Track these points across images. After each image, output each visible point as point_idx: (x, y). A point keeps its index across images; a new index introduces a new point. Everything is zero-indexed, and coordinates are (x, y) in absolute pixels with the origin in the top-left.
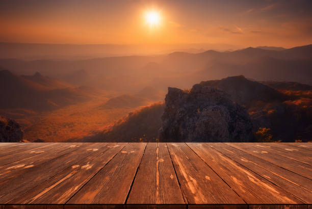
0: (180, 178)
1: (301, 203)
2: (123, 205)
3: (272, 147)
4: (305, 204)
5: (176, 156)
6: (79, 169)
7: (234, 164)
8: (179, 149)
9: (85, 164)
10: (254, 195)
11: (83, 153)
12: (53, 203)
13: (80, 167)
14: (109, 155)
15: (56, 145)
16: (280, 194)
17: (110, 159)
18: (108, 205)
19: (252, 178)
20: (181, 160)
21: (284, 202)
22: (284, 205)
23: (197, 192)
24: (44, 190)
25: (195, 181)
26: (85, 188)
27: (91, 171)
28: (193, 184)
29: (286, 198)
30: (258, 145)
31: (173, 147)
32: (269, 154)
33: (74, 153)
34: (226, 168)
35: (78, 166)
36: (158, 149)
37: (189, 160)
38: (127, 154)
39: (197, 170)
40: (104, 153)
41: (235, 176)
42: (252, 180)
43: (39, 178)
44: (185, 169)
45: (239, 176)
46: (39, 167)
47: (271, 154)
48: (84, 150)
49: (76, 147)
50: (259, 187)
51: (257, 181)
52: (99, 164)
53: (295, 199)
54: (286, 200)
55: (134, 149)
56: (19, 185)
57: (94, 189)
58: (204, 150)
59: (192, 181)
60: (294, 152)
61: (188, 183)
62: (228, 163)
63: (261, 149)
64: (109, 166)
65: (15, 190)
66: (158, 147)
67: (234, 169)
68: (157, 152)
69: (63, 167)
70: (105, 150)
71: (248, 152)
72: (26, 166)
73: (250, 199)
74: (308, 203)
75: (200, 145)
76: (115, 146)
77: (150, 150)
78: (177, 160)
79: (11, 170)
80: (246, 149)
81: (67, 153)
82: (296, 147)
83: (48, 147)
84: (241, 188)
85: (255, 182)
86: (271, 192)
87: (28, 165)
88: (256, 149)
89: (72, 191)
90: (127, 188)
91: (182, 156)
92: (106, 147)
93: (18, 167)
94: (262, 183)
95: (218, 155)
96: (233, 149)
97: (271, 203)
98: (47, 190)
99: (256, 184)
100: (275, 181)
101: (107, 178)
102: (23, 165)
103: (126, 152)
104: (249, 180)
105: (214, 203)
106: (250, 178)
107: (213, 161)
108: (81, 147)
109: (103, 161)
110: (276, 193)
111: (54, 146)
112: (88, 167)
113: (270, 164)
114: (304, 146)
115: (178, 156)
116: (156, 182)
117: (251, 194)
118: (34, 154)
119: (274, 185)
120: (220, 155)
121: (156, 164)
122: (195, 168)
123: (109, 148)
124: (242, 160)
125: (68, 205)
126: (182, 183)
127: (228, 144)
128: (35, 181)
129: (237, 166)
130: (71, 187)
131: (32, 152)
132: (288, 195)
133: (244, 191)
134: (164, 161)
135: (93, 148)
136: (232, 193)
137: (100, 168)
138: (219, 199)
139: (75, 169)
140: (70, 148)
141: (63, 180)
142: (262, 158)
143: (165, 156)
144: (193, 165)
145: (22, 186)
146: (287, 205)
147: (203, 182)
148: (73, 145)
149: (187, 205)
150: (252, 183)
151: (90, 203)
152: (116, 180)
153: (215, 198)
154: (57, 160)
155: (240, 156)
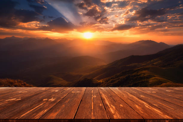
0: (105, 106)
1: (175, 119)
2: (73, 119)
3: (158, 90)
4: (177, 119)
5: (103, 94)
6: (47, 101)
7: (137, 98)
8: (105, 91)
9: (51, 98)
10: (148, 114)
11: (50, 92)
12: (32, 119)
13: (48, 100)
14: (64, 94)
15: (34, 89)
16: (163, 114)
17: (65, 96)
19: (147, 106)
20: (106, 96)
21: (165, 118)
22: (165, 119)
23: (115, 113)
24: (27, 112)
25: (114, 107)
26: (50, 111)
27: (54, 102)
28: (113, 109)
29: (167, 116)
30: (150, 88)
31: (101, 89)
32: (157, 93)
33: (44, 93)
34: (132, 101)
35: (46, 99)
36: (93, 90)
37: (111, 96)
38: (75, 93)
39: (115, 102)
40: (61, 92)
41: (137, 104)
42: (147, 107)
43: (24, 106)
44: (108, 101)
45: (139, 104)
46: (23, 100)
47: (158, 93)
48: (49, 91)
49: (45, 90)
50: (151, 110)
51: (149, 107)
52: (59, 98)
53: (171, 116)
54: (167, 117)
55: (79, 91)
56: (13, 109)
57: (56, 111)
58: (119, 91)
59: (112, 107)
60: (171, 92)
61: (110, 108)
62: (133, 98)
63: (152, 91)
64: (65, 99)
65: (10, 112)
66: (93, 89)
67: (137, 101)
68: (92, 92)
69: (38, 100)
70: (62, 91)
71: (145, 92)
72: (16, 99)
73: (146, 116)
74: (179, 118)
75: (117, 88)
76: (68, 89)
77: (88, 91)
78: (104, 96)
79: (8, 101)
80: (143, 90)
81: (41, 93)
82: (172, 89)
83: (29, 90)
84: (141, 111)
85: (148, 108)
86: (158, 113)
87: (17, 99)
88: (149, 90)
89: (43, 112)
90: (75, 111)
91: (107, 94)
92: (63, 89)
93: (12, 100)
94: (153, 108)
95: (127, 94)
96: (136, 90)
97: (158, 119)
98: (29, 112)
99: (149, 109)
100: (160, 107)
101: (64, 106)
102: (15, 99)
103: (74, 92)
104: (145, 107)
105: (125, 118)
106: (146, 106)
107: (125, 97)
108: (48, 89)
109: (61, 97)
110: (161, 113)
111: (33, 89)
112: (52, 100)
113: (157, 98)
114: (177, 89)
115: (104, 94)
116: (92, 107)
117: (146, 114)
118: (21, 93)
119: (159, 109)
120: (128, 93)
121: (91, 98)
122: (114, 100)
123: (64, 90)
124: (141, 96)
125: (41, 119)
126: (106, 109)
127: (133, 88)
128: (22, 107)
129: (138, 99)
130: (43, 110)
131: (20, 92)
132: (168, 115)
133: (142, 112)
134: (97, 97)
135: (55, 90)
136: (135, 113)
137: (59, 100)
138: (128, 116)
139: (45, 101)
140: (42, 90)
141: (38, 107)
142: (153, 95)
143: (97, 94)
144: (113, 99)
145: (15, 109)
146: (167, 119)
147: (118, 108)
148: (44, 89)
149: (109, 120)
150: (147, 108)
151: (53, 119)
152: (69, 107)
153: (125, 116)
154: (35, 96)
155: (140, 94)
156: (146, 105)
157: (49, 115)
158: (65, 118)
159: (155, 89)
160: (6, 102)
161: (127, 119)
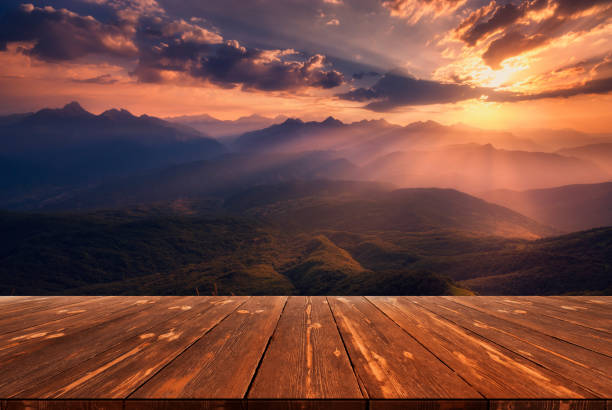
0: (353, 356)
1: (592, 397)
2: (240, 400)
3: (535, 304)
4: (600, 399)
5: (345, 319)
6: (154, 340)
7: (461, 333)
8: (352, 307)
9: (166, 331)
10: (500, 383)
11: (163, 313)
12: (102, 397)
13: (156, 337)
14: (213, 317)
15: (110, 300)
16: (551, 382)
17: (215, 322)
18: (211, 400)
19: (495, 355)
20: (356, 325)
21: (558, 394)
22: (559, 400)
23: (387, 379)
24: (84, 375)
25: (383, 361)
26: (164, 373)
27: (177, 343)
28: (380, 365)
29: (563, 389)
30: (507, 300)
31: (339, 303)
32: (530, 315)
33: (145, 314)
34: (444, 339)
35: (152, 335)
36: (310, 306)
37: (372, 325)
38: (249, 315)
39: (387, 342)
40: (203, 312)
41: (462, 351)
42: (497, 359)
43: (75, 355)
44: (364, 341)
45: (471, 352)
46: (72, 338)
47: (532, 314)
48: (162, 310)
49: (147, 304)
50: (508, 369)
51: (504, 360)
52: (194, 330)
53: (580, 389)
54: (563, 392)
55: (262, 307)
56: (36, 367)
57: (184, 374)
58: (401, 307)
59: (377, 360)
60: (578, 311)
61: (371, 364)
62: (447, 330)
63: (513, 307)
64: (213, 334)
65: (26, 375)
66: (309, 303)
67: (461, 341)
68: (309, 311)
69: (121, 336)
70: (204, 308)
71: (488, 312)
72: (48, 334)
73: (492, 389)
74: (606, 396)
75: (393, 300)
76: (225, 302)
77: (295, 308)
78: (347, 325)
79: (20, 341)
80: (483, 307)
81: (132, 313)
82: (582, 303)
83: (92, 304)
84: (474, 372)
85: (501, 361)
86: (536, 381)
87: (52, 334)
88: (503, 306)
89: (140, 376)
90: (249, 372)
91: (358, 319)
92: (207, 303)
93: (33, 336)
94: (516, 364)
95: (428, 318)
96: (458, 306)
97: (533, 397)
99: (503, 366)
100: (540, 359)
101: (210, 355)
102: (44, 334)
103: (246, 312)
104: (489, 358)
105: (421, 396)
106: (492, 356)
107: (420, 326)
108: (158, 303)
109: (201, 327)
110: (543, 380)
111: (104, 301)
112: (172, 336)
113: (530, 331)
115: (349, 318)
116: (306, 361)
117: (493, 383)
118: (64, 315)
119: (538, 366)
120: (432, 316)
121: (306, 332)
122: (384, 339)
123: (213, 305)
124: (476, 325)
125: (132, 399)
126: (357, 364)
127: (449, 298)
128: (67, 360)
129: (465, 335)
130: (138, 370)
131: (62, 311)
132: (568, 384)
133: (480, 377)
134: (323, 327)
135: (181, 305)
136: (457, 380)
137: (196, 339)
138: (431, 390)
139: (145, 340)
140: (136, 305)
141: (122, 358)
142: (516, 321)
143: (323, 318)
144: (380, 334)
145: (42, 368)
146: (565, 400)
147: (397, 362)
148: (142, 300)
149: (367, 400)
150: (496, 362)
151: (175, 397)
152: (228, 358)
153: (422, 389)
154: (112, 326)
155: (472, 318)
156: (493, 353)
157: (160, 387)
158: (215, 395)
159: (525, 300)
160: (14, 345)
161: (429, 397)
